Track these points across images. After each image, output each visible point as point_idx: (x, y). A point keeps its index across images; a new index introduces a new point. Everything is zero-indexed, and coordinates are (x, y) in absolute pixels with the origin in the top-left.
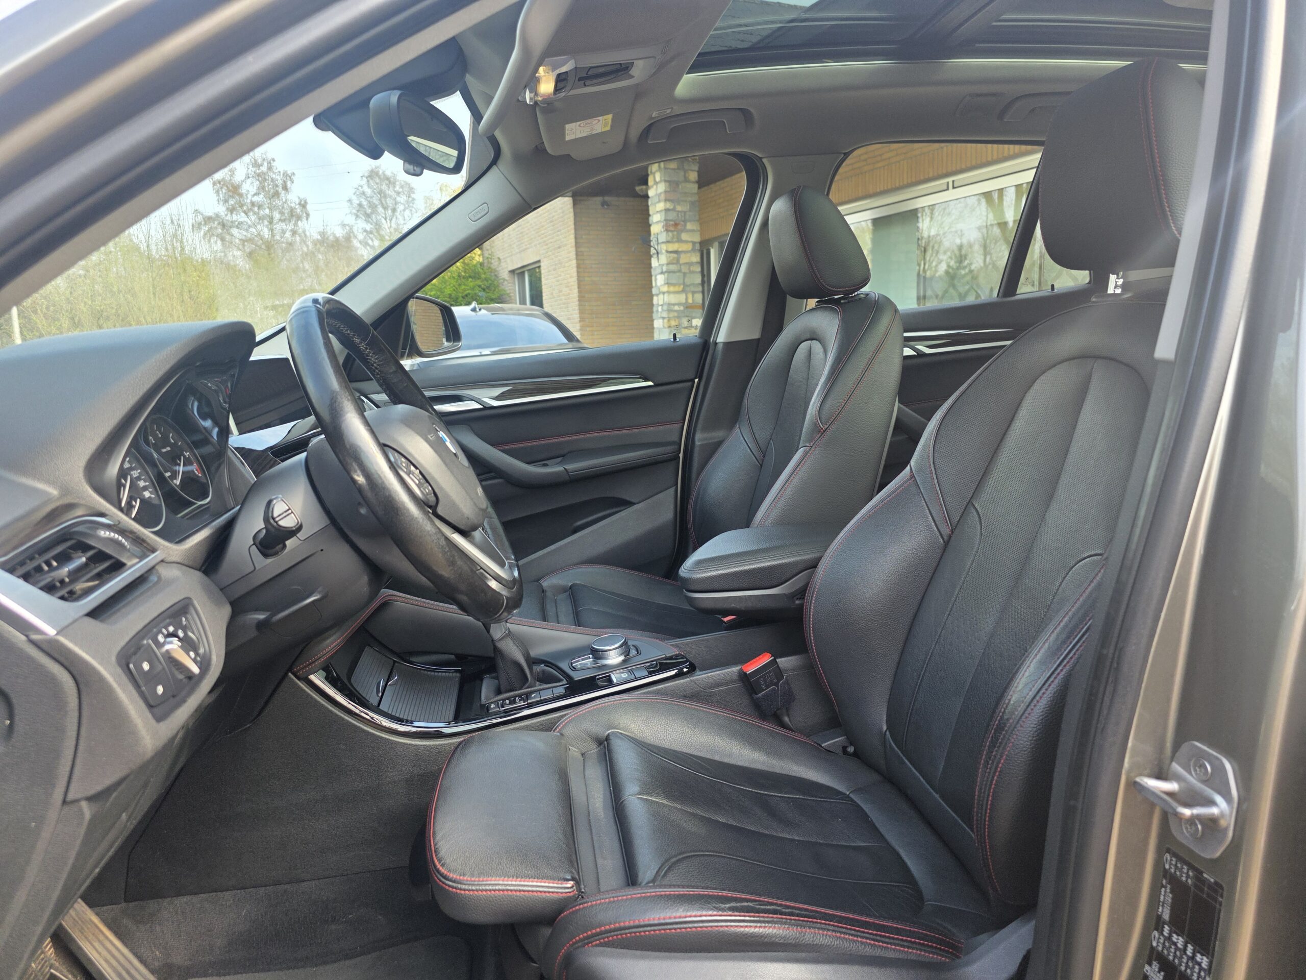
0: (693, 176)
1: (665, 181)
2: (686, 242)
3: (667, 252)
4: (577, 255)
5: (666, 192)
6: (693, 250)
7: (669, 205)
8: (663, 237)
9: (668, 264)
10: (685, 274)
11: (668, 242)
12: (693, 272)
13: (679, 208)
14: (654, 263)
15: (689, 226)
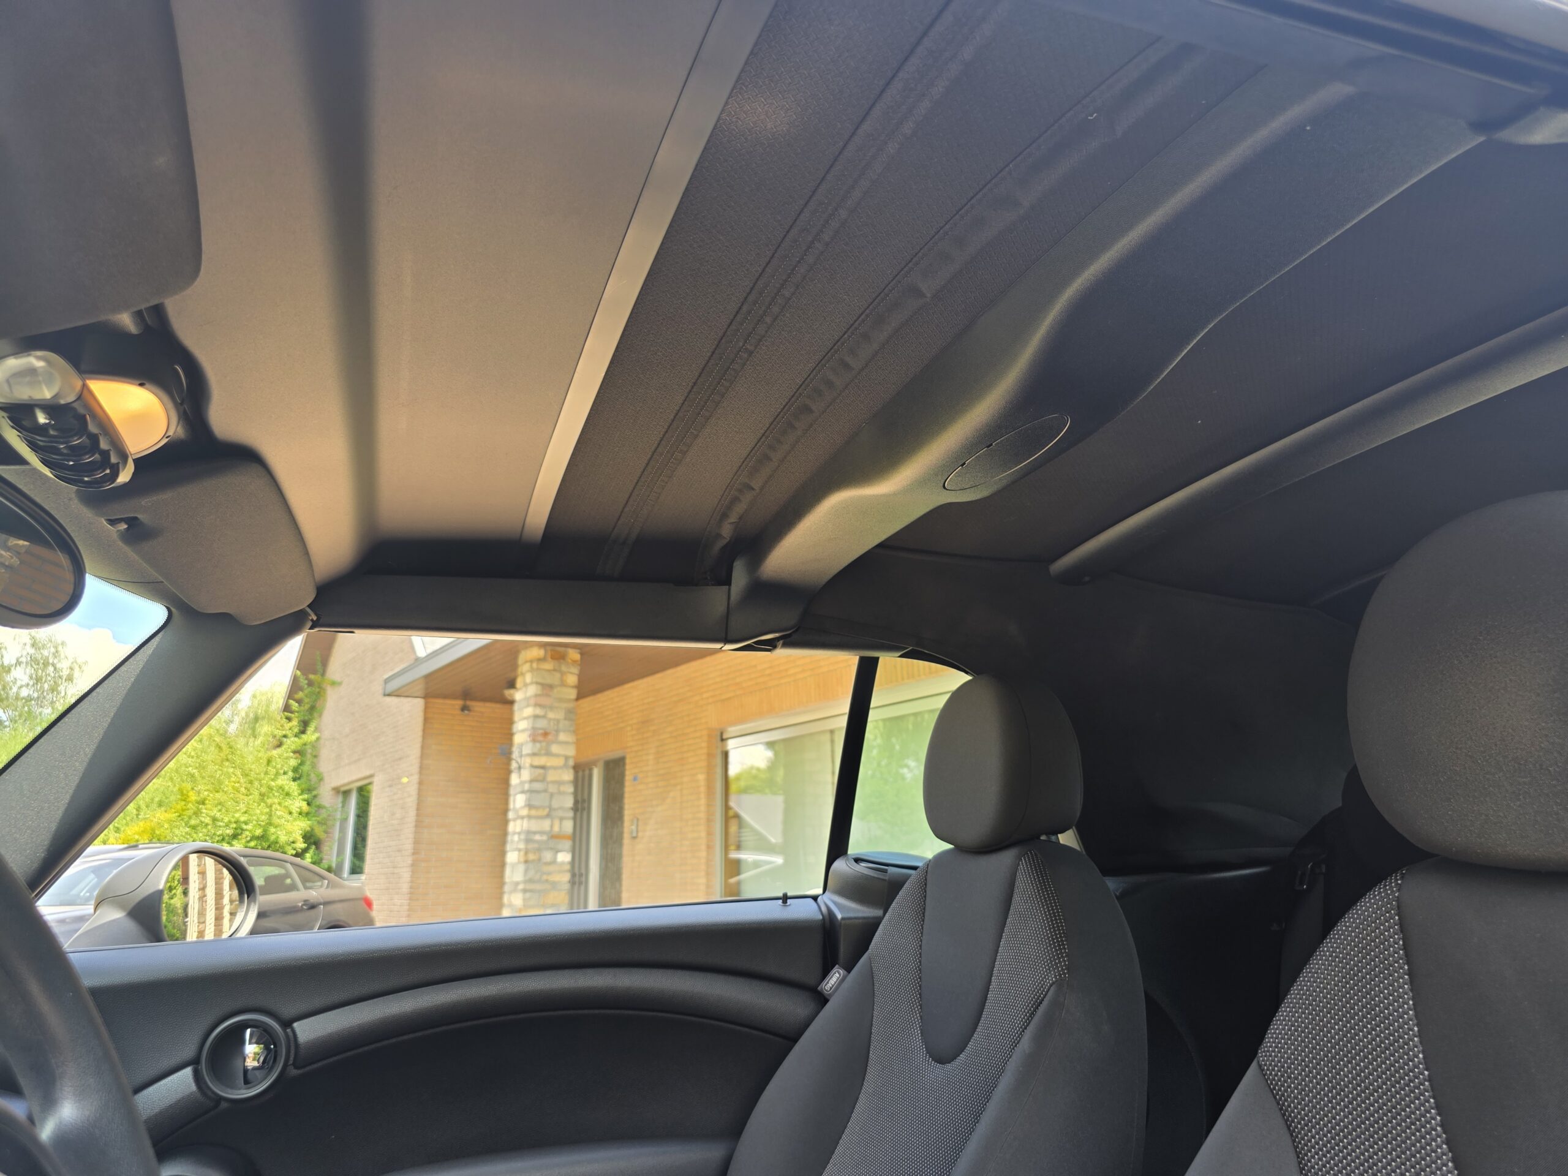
1: (537, 683)
3: (533, 766)
5: (536, 696)
6: (565, 766)
7: (539, 711)
8: (528, 749)
9: (531, 781)
10: (552, 795)
11: (534, 754)
12: (563, 793)
14: (514, 779)
15: (562, 737)
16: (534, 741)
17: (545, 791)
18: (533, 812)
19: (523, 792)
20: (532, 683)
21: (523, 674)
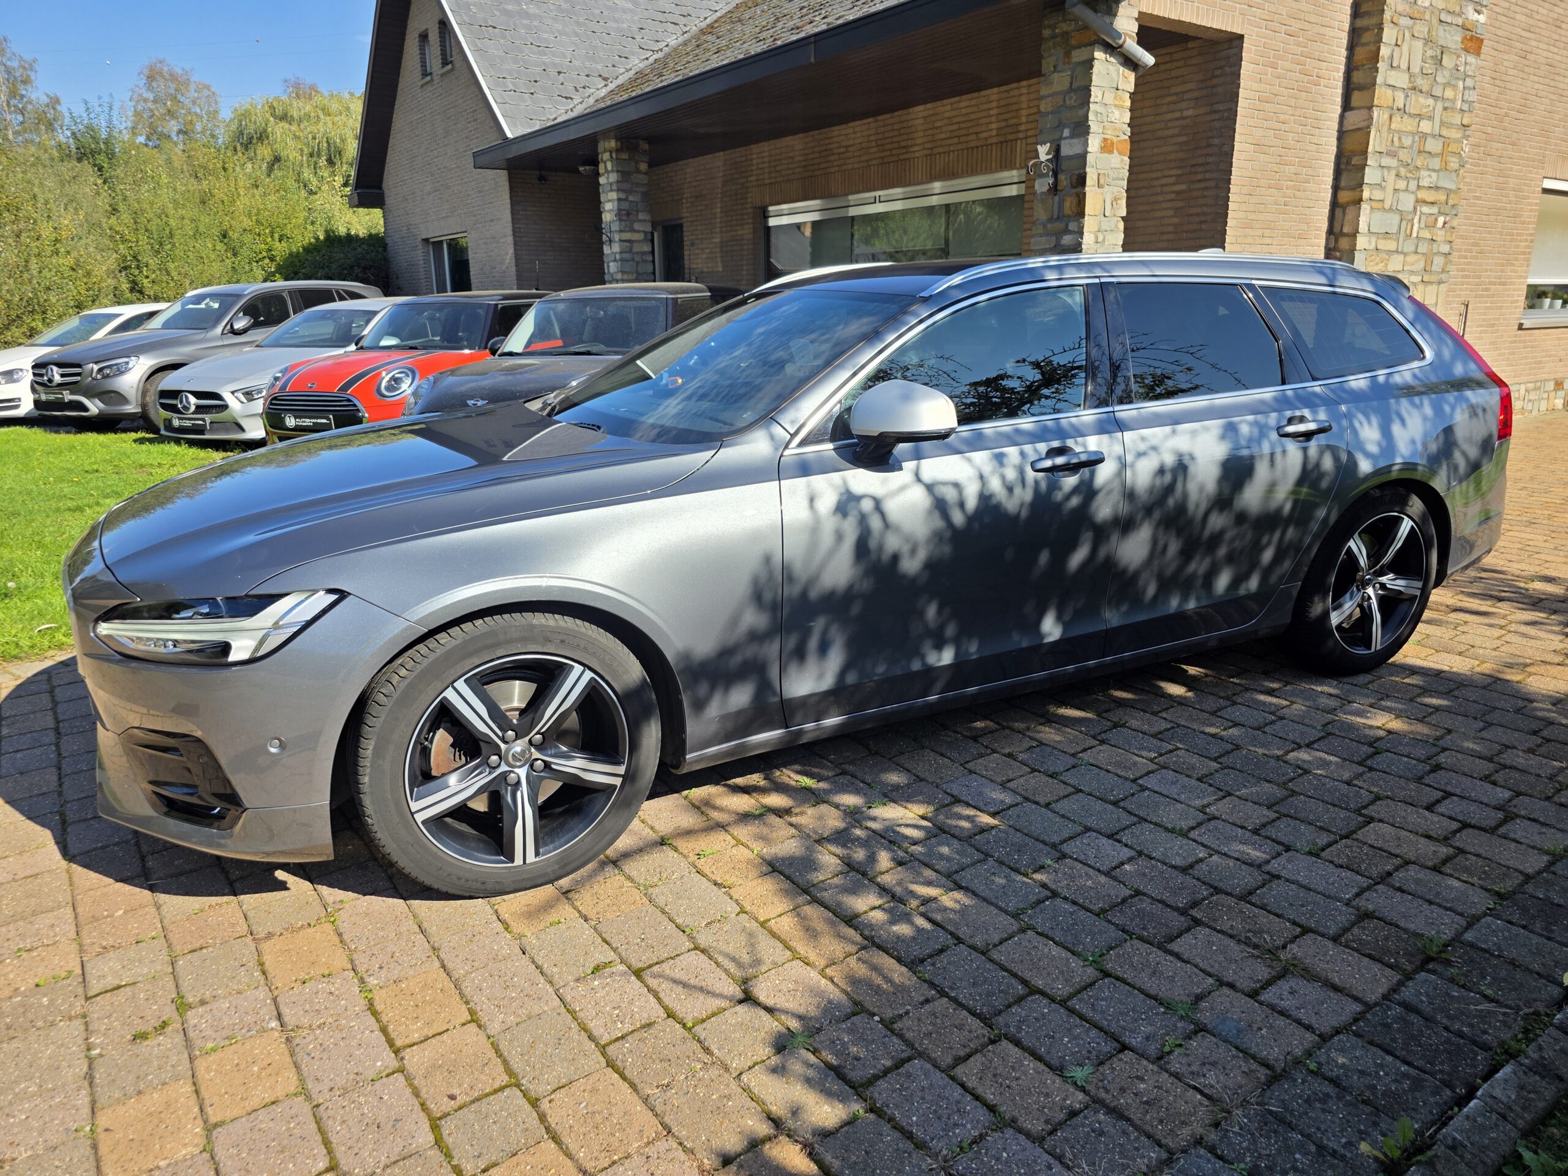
0: (643, 167)
1: (618, 171)
2: (638, 231)
3: (620, 241)
4: (513, 231)
5: (618, 182)
6: (645, 240)
7: (622, 196)
8: (615, 227)
9: (621, 253)
10: (638, 263)
11: (621, 231)
12: (645, 261)
13: (631, 198)
14: (606, 250)
15: (641, 216)
16: (620, 220)
17: (633, 260)
18: (626, 277)
19: (615, 260)
20: (612, 171)
21: (605, 163)
